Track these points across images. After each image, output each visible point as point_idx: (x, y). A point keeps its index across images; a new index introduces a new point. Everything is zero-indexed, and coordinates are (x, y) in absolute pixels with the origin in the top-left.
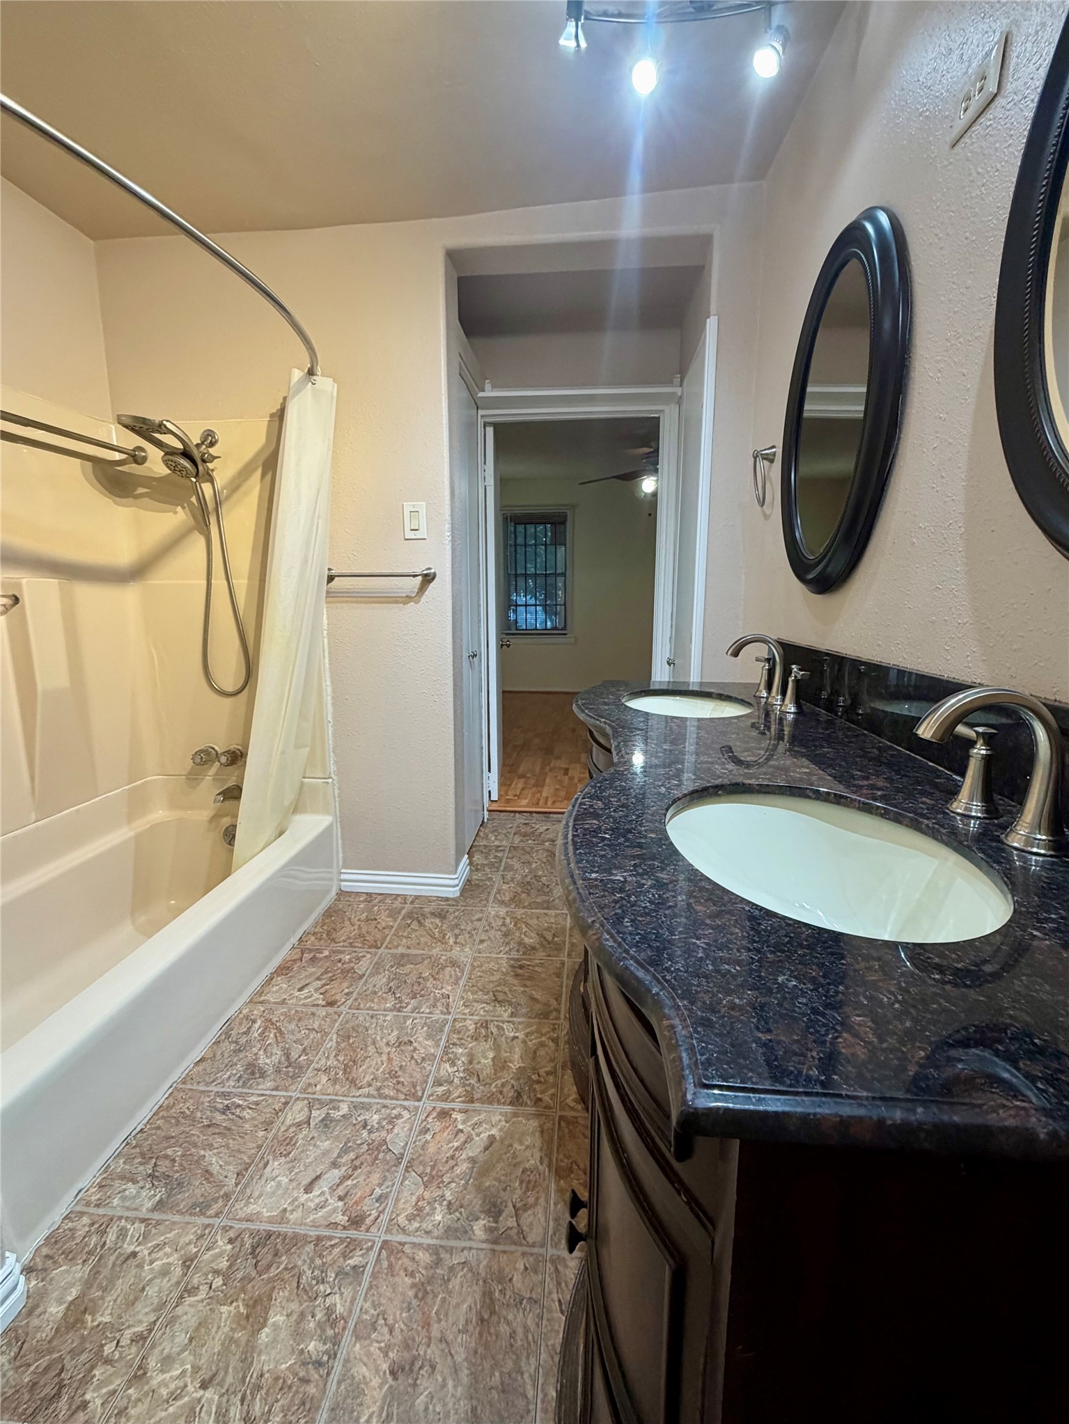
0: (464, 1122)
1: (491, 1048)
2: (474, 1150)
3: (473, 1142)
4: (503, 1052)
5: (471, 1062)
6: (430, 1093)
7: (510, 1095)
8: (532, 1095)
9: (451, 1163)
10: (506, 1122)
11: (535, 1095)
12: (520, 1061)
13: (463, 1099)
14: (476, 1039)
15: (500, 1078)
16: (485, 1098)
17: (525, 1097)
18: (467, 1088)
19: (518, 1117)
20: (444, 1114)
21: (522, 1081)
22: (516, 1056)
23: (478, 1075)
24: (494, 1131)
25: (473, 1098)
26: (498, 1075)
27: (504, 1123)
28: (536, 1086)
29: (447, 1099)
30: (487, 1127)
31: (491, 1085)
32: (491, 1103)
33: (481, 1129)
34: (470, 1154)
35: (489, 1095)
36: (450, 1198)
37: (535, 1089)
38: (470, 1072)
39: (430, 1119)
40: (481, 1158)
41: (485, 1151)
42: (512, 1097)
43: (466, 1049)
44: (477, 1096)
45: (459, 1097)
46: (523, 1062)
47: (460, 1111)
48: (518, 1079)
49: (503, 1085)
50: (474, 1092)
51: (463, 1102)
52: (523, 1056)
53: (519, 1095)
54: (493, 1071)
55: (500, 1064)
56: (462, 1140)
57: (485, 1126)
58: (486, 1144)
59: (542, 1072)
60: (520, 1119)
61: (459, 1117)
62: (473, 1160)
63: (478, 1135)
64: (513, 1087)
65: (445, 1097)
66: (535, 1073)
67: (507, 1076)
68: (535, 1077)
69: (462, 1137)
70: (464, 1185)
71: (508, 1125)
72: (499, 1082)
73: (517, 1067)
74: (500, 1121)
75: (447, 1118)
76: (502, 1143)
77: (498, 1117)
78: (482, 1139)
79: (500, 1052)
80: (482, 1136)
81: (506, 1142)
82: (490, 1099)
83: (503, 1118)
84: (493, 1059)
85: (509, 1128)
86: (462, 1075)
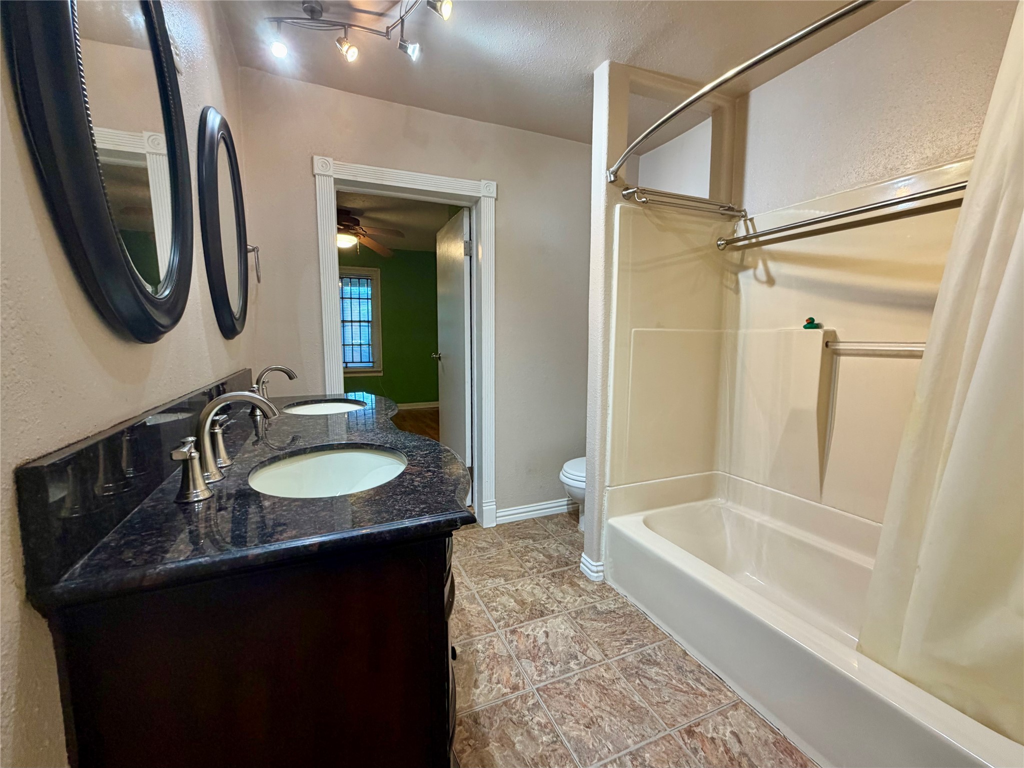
0: (500, 689)
1: (523, 753)
2: (483, 678)
3: (486, 681)
4: (510, 753)
5: (529, 732)
6: (535, 696)
7: (482, 719)
8: (467, 726)
9: (490, 667)
10: (473, 700)
11: (464, 726)
12: (490, 751)
13: (512, 702)
14: (541, 757)
15: (498, 729)
16: (497, 709)
17: (470, 722)
18: (514, 711)
19: (468, 706)
20: (515, 688)
21: (480, 734)
22: (497, 755)
23: (515, 724)
24: (478, 691)
25: (506, 706)
26: (500, 731)
27: (475, 698)
28: (467, 734)
29: (521, 698)
30: (484, 692)
31: (500, 721)
32: (492, 708)
33: (486, 689)
34: (483, 674)
35: (496, 712)
36: (479, 654)
37: (467, 732)
38: (521, 724)
39: (521, 682)
40: (475, 676)
41: (476, 679)
42: (480, 718)
43: (542, 743)
44: (504, 708)
45: (515, 702)
46: (487, 751)
47: (506, 694)
48: (483, 735)
49: (492, 724)
50: (508, 710)
51: (510, 700)
52: (491, 758)
53: (476, 721)
54: (506, 732)
55: (505, 742)
56: (493, 679)
57: (486, 692)
58: (478, 683)
59: (469, 750)
60: (466, 705)
61: (505, 691)
62: (481, 672)
63: (486, 686)
64: (484, 726)
65: (524, 698)
66: (474, 745)
67: (493, 734)
68: (472, 742)
69: (494, 680)
70: (477, 661)
71: (472, 698)
72: (496, 725)
73: (490, 745)
74: (478, 699)
75: (511, 686)
76: (469, 687)
77: (481, 700)
78: (482, 684)
79: (513, 753)
80: (483, 686)
81: (466, 689)
82: (494, 710)
83: (477, 701)
84: (514, 744)
85: (470, 696)
86: (526, 718)
